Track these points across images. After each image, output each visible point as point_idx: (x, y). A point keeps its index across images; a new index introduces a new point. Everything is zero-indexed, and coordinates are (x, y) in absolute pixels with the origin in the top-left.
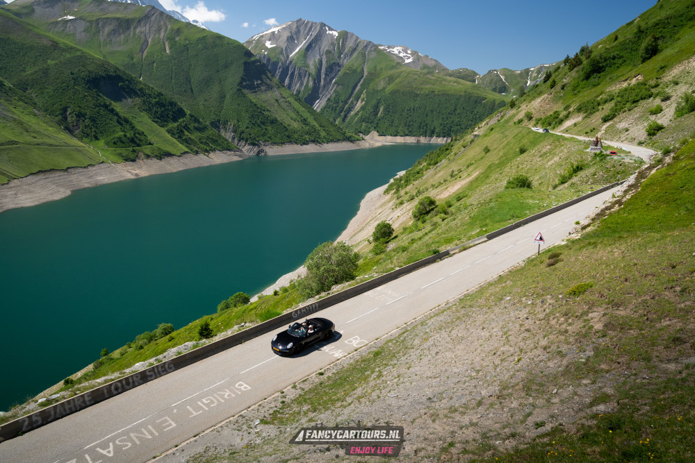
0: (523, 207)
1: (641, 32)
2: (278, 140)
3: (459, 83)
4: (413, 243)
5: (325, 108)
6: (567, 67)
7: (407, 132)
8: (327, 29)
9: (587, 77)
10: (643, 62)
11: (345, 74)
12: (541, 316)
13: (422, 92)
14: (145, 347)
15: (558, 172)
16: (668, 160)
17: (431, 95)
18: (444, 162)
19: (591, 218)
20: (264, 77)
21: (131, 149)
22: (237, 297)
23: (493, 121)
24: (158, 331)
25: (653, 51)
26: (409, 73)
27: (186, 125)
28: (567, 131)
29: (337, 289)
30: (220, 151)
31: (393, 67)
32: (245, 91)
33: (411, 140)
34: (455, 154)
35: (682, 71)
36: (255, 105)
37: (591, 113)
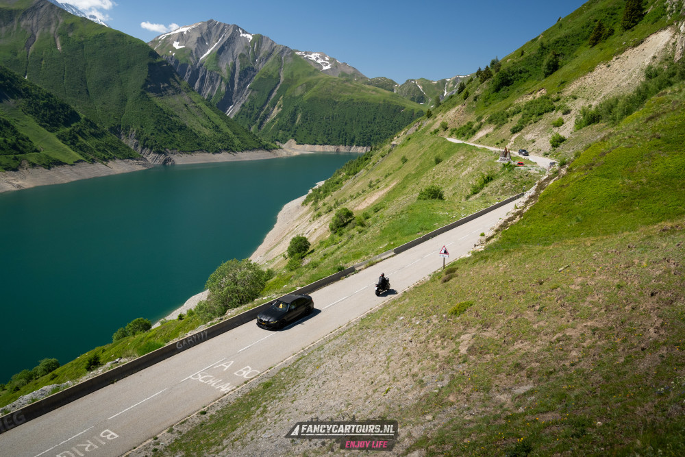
0: (433, 218)
1: (543, 48)
2: (187, 148)
3: (377, 92)
4: (325, 258)
5: (239, 114)
6: (479, 79)
7: (326, 141)
8: (241, 31)
9: (497, 90)
10: (546, 77)
11: (260, 79)
12: (423, 338)
13: (341, 100)
14: (22, 389)
15: (471, 183)
16: (563, 171)
17: (350, 103)
18: (363, 172)
19: (495, 229)
20: (171, 79)
21: (12, 156)
22: (136, 323)
23: (411, 130)
24: (39, 368)
25: (554, 67)
26: (327, 80)
27: (80, 130)
28: (479, 142)
29: (232, 313)
30: (121, 159)
31: (310, 74)
32: (150, 94)
33: (330, 149)
34: (374, 164)
35: (579, 87)
36: (162, 109)
37: (501, 125)
